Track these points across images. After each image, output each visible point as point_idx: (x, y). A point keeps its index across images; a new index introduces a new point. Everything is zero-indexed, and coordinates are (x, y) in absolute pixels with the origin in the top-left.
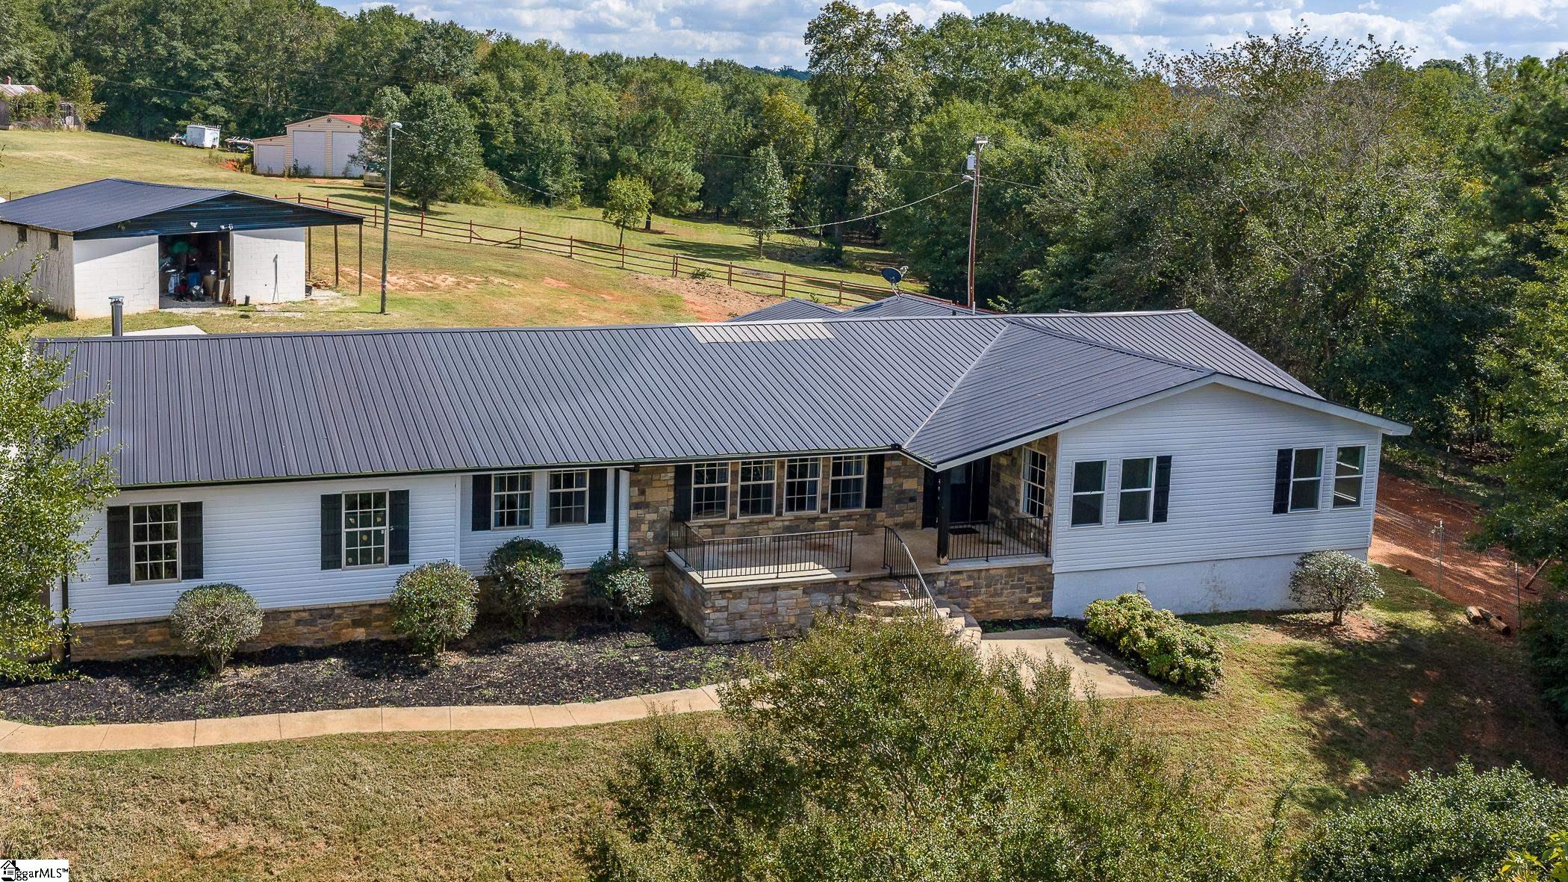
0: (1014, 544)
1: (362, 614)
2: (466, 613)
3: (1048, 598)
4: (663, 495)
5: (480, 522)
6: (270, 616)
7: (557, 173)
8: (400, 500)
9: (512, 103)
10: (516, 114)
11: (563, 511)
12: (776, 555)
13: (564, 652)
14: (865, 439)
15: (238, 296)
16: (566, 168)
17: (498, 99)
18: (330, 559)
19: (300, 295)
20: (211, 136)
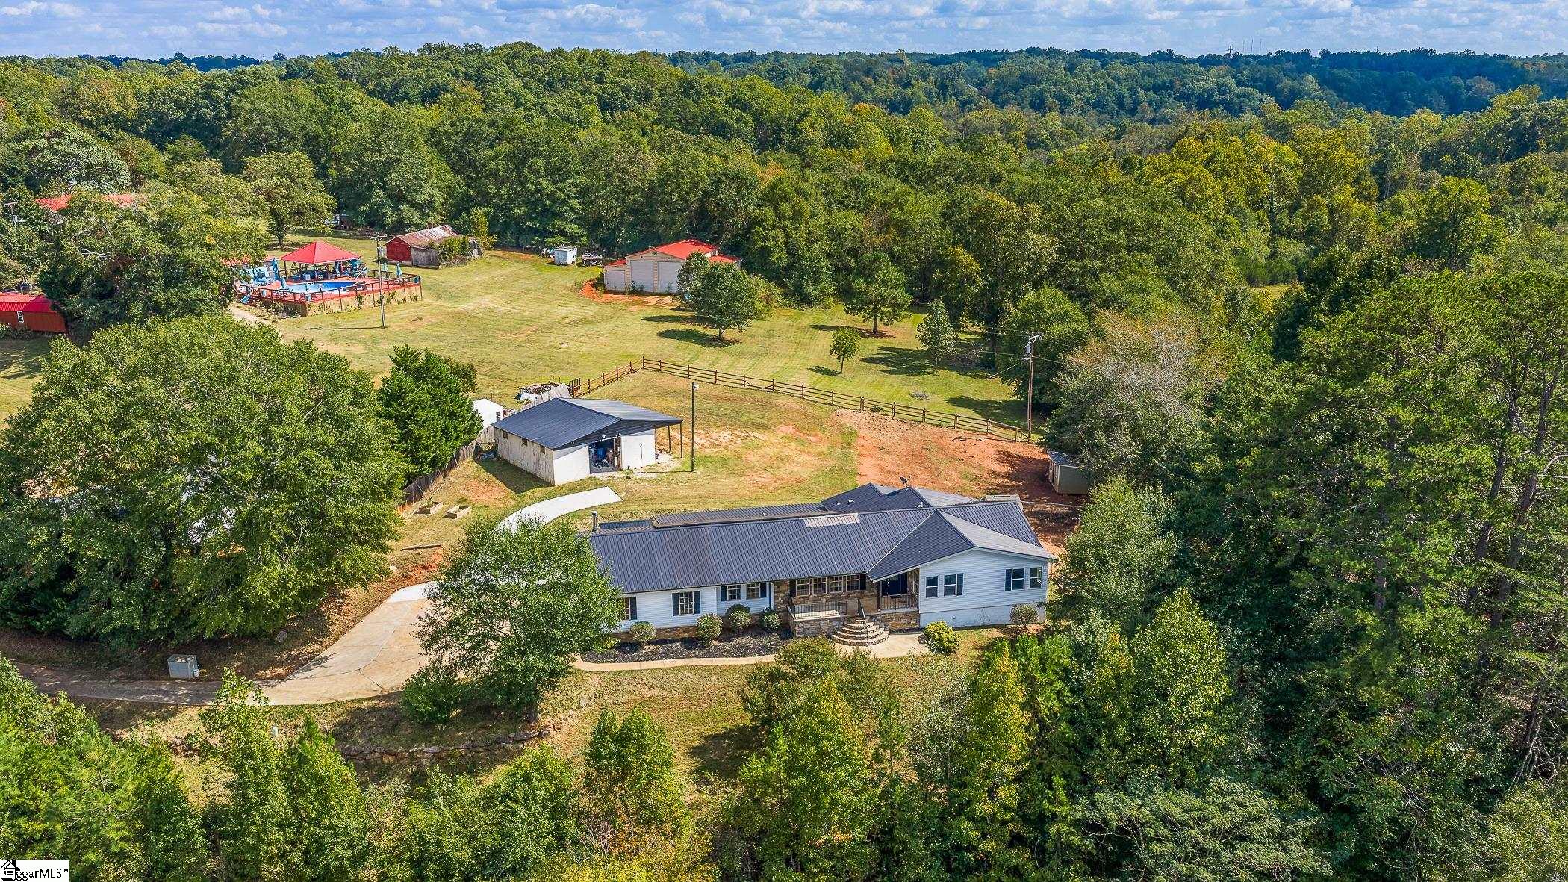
0: (910, 602)
1: (686, 629)
2: (718, 630)
3: (918, 622)
4: (786, 589)
5: (724, 598)
6: (658, 630)
7: (816, 281)
8: (697, 594)
9: (784, 228)
10: (787, 236)
11: (751, 594)
12: (820, 608)
13: (750, 641)
14: (853, 569)
15: (624, 466)
16: (823, 277)
17: (774, 227)
18: (676, 613)
19: (653, 461)
20: (572, 255)
